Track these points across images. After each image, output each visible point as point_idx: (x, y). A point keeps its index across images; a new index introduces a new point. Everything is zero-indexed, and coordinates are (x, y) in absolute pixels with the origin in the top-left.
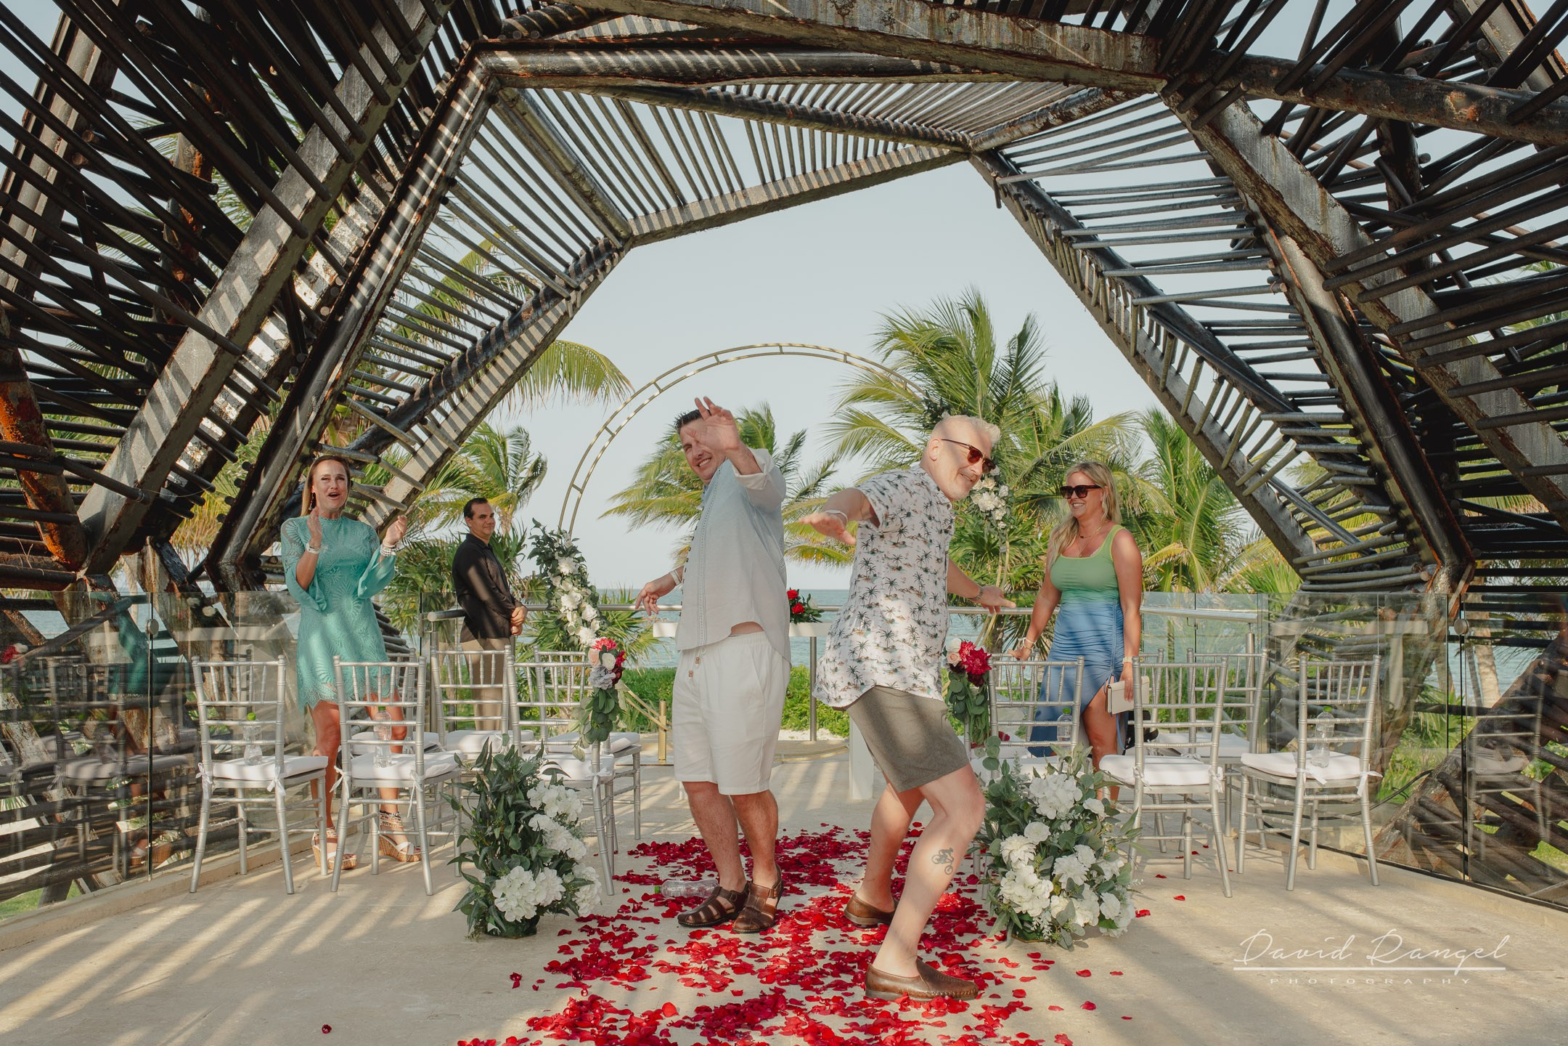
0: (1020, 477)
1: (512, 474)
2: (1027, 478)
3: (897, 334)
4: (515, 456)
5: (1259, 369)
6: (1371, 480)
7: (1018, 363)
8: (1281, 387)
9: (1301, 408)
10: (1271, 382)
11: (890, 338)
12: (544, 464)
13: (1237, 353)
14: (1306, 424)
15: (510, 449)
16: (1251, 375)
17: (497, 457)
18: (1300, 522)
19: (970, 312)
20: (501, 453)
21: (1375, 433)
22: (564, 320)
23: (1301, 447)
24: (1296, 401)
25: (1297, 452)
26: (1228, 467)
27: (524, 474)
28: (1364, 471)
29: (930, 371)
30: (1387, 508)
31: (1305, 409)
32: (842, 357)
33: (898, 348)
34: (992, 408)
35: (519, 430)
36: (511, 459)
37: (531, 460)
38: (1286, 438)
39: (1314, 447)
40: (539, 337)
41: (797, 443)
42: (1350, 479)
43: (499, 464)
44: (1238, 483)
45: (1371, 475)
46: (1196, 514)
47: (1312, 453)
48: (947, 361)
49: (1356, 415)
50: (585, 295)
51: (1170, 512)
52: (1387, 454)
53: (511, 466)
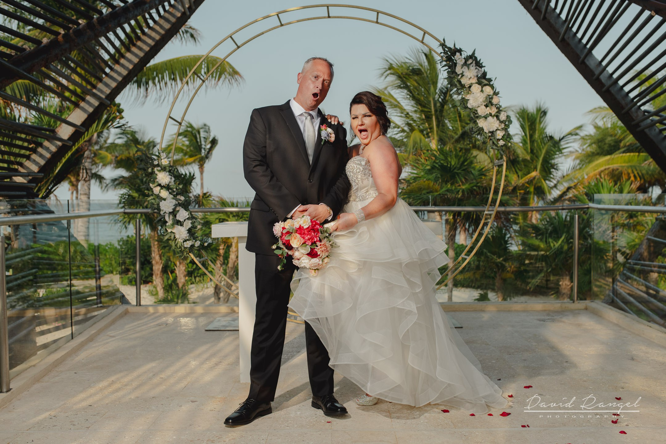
0: (454, 140)
1: (203, 146)
4: (204, 138)
15: (203, 134)
17: (196, 138)
19: (426, 55)
20: (198, 136)
27: (209, 146)
29: (407, 87)
34: (438, 105)
35: (205, 125)
36: (202, 139)
37: (210, 139)
43: (197, 141)
46: (541, 159)
48: (416, 81)
51: (528, 157)
53: (203, 143)
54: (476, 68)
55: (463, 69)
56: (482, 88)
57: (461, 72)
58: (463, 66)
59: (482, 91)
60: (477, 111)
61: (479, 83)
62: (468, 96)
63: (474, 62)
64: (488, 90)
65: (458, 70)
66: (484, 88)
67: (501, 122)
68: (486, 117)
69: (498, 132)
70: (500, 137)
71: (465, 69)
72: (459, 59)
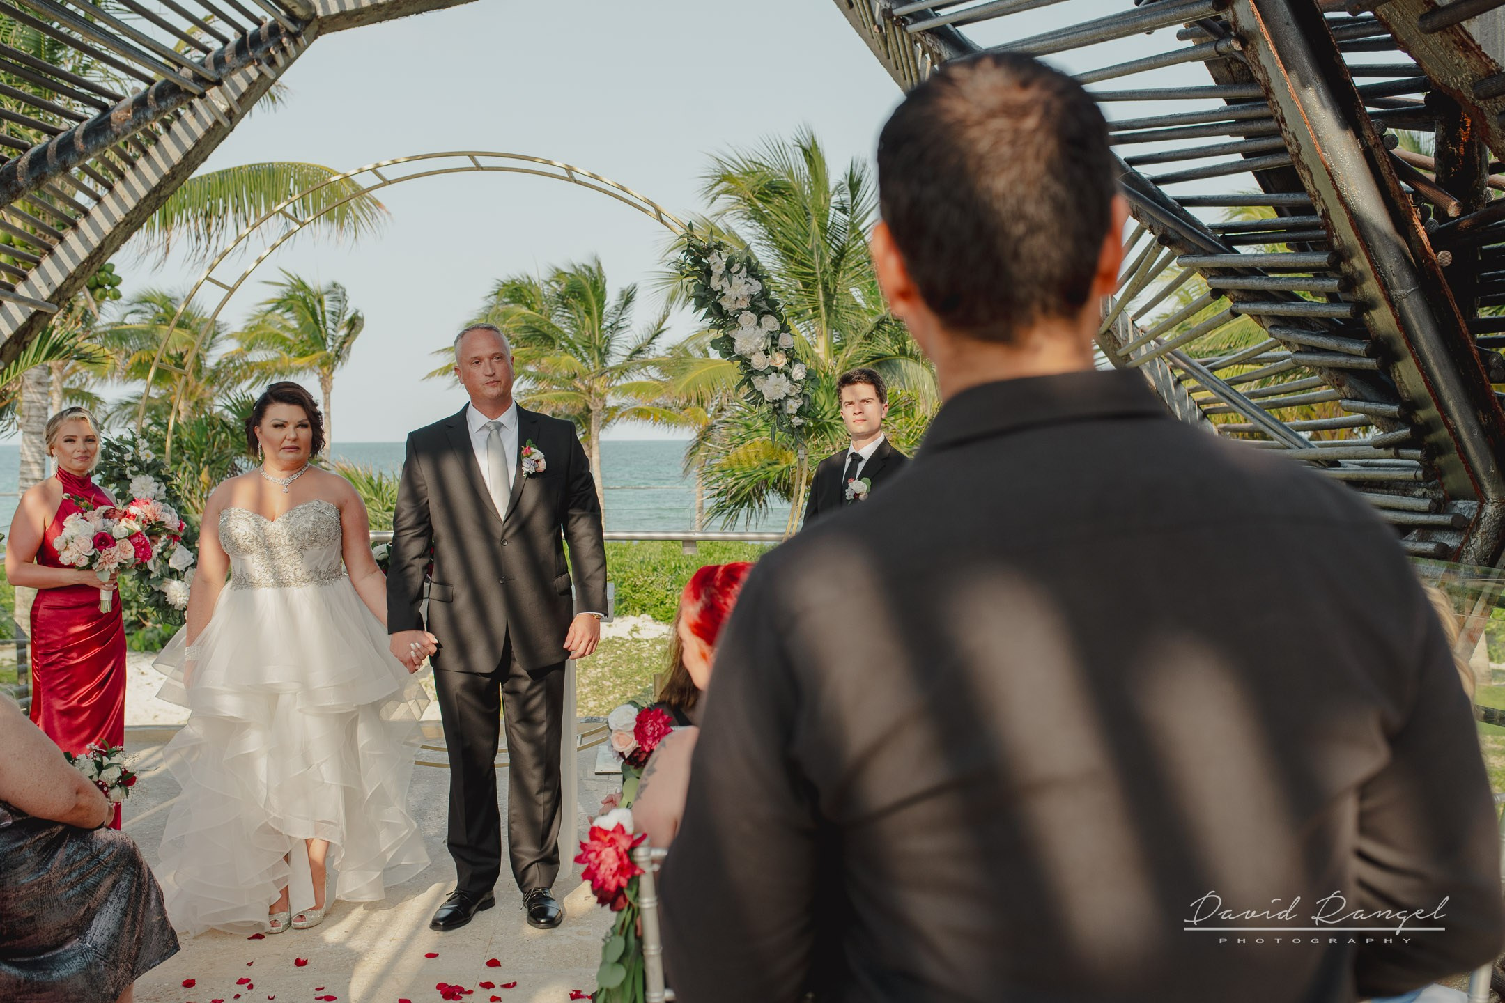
1: (330, 331)
2: (869, 337)
3: (726, 177)
4: (333, 313)
5: (1170, 191)
6: (1371, 363)
7: (853, 211)
8: (1208, 217)
9: (1236, 248)
10: (1189, 210)
11: (720, 182)
12: (362, 320)
13: (1139, 169)
14: (1251, 271)
15: (328, 305)
16: (1162, 200)
17: (314, 314)
18: (1200, 403)
19: (805, 150)
20: (318, 308)
21: (1385, 286)
22: (216, 134)
23: (1242, 307)
24: (1230, 237)
25: (1235, 314)
26: (1108, 331)
27: (343, 332)
28: (1357, 347)
29: (761, 218)
30: (1394, 409)
31: (1243, 250)
32: (565, 174)
33: (726, 192)
35: (335, 285)
36: (328, 316)
37: (347, 317)
38: (1217, 293)
39: (1264, 308)
40: (176, 156)
41: (628, 298)
42: (1327, 359)
43: (316, 322)
44: (1121, 352)
45: (1370, 354)
47: (1257, 317)
48: (780, 207)
49: (1352, 255)
50: (246, 101)
52: (1402, 322)
53: (329, 324)
54: (746, 282)
55: (722, 283)
56: (759, 318)
57: (719, 288)
58: (722, 276)
59: (759, 324)
60: (750, 361)
61: (753, 308)
62: (734, 332)
63: (744, 269)
64: (771, 323)
65: (715, 284)
66: (763, 320)
67: (794, 383)
68: (765, 374)
69: (790, 401)
70: (795, 411)
71: (725, 283)
72: (717, 263)
